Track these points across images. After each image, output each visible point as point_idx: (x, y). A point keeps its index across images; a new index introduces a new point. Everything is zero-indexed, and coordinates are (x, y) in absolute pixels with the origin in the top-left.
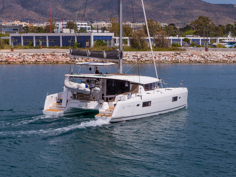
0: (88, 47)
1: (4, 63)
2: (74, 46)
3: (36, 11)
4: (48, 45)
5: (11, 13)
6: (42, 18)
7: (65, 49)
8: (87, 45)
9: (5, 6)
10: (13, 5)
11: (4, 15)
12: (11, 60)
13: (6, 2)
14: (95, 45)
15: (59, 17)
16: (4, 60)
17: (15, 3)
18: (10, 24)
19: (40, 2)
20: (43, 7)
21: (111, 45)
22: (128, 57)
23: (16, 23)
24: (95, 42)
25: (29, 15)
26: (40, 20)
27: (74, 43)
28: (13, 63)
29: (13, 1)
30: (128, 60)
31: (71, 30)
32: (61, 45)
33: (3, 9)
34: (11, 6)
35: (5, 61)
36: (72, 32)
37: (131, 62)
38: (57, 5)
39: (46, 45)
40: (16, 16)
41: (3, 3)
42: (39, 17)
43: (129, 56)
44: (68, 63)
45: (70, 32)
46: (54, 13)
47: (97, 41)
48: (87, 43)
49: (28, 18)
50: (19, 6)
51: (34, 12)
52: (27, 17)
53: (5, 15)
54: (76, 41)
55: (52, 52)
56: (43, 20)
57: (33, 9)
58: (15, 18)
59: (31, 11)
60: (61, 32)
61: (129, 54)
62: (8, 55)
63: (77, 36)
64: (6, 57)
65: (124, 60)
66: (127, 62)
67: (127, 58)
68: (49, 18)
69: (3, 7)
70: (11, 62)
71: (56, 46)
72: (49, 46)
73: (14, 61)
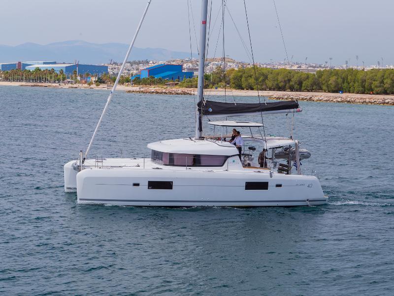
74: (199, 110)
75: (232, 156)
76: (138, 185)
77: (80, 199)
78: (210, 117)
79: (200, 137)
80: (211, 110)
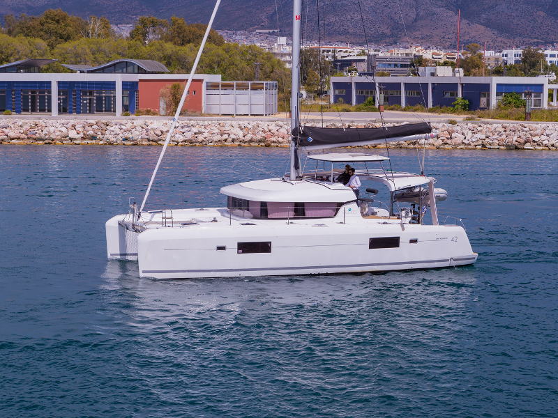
0: (483, 109)
1: (257, 144)
2: (454, 106)
3: (488, 24)
4: (403, 104)
5: (433, 28)
6: (500, 39)
7: (437, 114)
8: (482, 106)
9: (421, 14)
10: (438, 10)
11: (418, 34)
12: (274, 139)
13: (423, 6)
14: (499, 106)
15: (537, 38)
16: (259, 137)
17: (442, 7)
18: (402, 54)
19: (497, 5)
20: (503, 16)
21: (540, 106)
22: (547, 135)
23: (414, 52)
24: (500, 97)
25: (473, 34)
26: (496, 44)
27: (455, 100)
28: (276, 144)
29: (438, 3)
30: (544, 143)
31: (457, 69)
32: (430, 105)
33: (416, 20)
34: (433, 15)
35: (260, 141)
36: (457, 75)
37: (551, 148)
38: (536, 12)
40: (443, 35)
41: (416, 8)
42: (494, 37)
43: (550, 133)
44: (401, 148)
45: (455, 75)
46: (528, 29)
47: (505, 96)
48: (483, 100)
49: (470, 39)
50: (451, 13)
51: (483, 28)
52: (467, 38)
53: (420, 33)
54: (460, 95)
55: (371, 121)
56: (502, 45)
57: (482, 21)
58: (442, 40)
59: (478, 25)
60: (433, 74)
61: (551, 127)
62: (270, 127)
63: (462, 84)
64: (264, 131)
65: (537, 142)
66: (541, 148)
67: (545, 137)
68: (516, 39)
69: (417, 15)
70: (274, 142)
71: (419, 106)
72: (406, 105)
73: (281, 140)
74: (294, 139)
75: (346, 203)
76: (222, 248)
77: (144, 272)
78: (309, 148)
79: (297, 178)
80: (311, 139)
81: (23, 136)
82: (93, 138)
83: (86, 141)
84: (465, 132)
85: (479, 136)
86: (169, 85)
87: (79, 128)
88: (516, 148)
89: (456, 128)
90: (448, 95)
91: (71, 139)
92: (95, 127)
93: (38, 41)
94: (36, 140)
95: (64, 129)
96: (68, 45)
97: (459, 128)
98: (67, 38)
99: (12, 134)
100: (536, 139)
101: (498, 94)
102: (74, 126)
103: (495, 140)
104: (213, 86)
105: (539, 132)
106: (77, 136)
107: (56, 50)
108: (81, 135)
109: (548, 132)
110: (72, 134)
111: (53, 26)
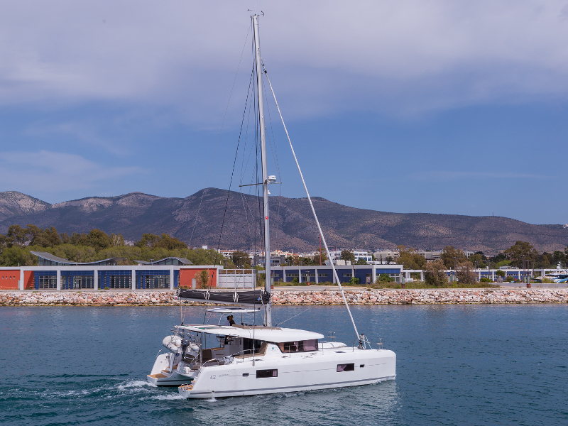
0: (369, 283)
2: (350, 282)
4: (317, 282)
6: (309, 246)
8: (368, 281)
14: (378, 281)
15: (330, 245)
19: (306, 226)
20: (310, 232)
21: (399, 281)
23: (277, 254)
26: (307, 249)
27: (351, 278)
30: (422, 300)
31: (347, 261)
36: (348, 264)
37: (426, 303)
38: (329, 230)
39: (315, 281)
40: (276, 244)
42: (306, 245)
43: (424, 295)
47: (381, 276)
48: (368, 278)
49: (292, 246)
50: (280, 232)
51: (299, 239)
52: (290, 246)
54: (353, 276)
55: (323, 290)
56: (311, 249)
57: (298, 236)
58: (276, 247)
59: (296, 238)
60: (334, 264)
61: (423, 292)
63: (354, 270)
65: (418, 300)
66: (421, 303)
67: (421, 297)
68: (318, 246)
71: (327, 283)
72: (319, 282)
81: (125, 301)
82: (166, 302)
83: (163, 304)
84: (377, 295)
85: (385, 297)
86: (199, 271)
87: (157, 296)
88: (407, 303)
89: (371, 293)
90: (345, 276)
91: (154, 303)
92: (166, 296)
93: (90, 248)
94: (133, 303)
95: (148, 297)
96: (106, 250)
97: (373, 293)
98: (105, 246)
99: (117, 300)
100: (417, 298)
101: (377, 275)
102: (153, 296)
103: (394, 299)
104: (222, 272)
105: (417, 294)
106: (157, 301)
107: (100, 253)
108: (159, 301)
109: (422, 294)
110: (154, 300)
111: (96, 239)
